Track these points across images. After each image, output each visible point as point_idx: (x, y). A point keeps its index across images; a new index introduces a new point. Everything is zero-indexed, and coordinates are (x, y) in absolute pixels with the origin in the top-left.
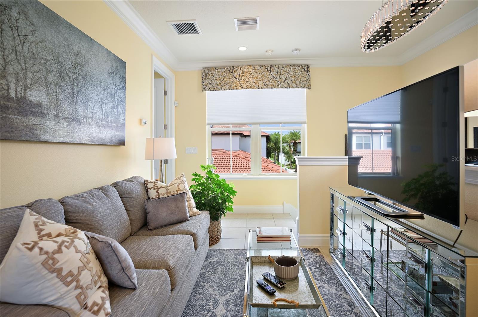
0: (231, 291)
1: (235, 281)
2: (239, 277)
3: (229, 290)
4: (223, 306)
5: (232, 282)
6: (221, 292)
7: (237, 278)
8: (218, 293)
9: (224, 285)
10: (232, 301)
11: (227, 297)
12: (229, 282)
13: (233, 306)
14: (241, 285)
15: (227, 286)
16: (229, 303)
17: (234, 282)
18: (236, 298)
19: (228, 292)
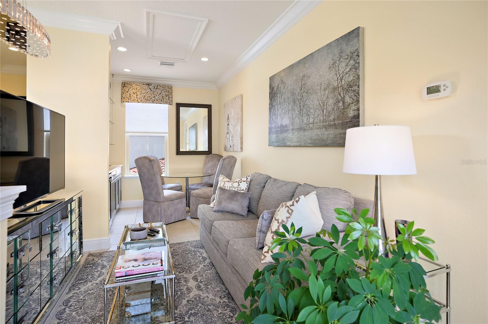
0: (190, 301)
1: (189, 313)
2: (187, 319)
3: (193, 301)
4: (191, 288)
5: (193, 310)
6: (199, 298)
7: (189, 318)
8: (202, 296)
9: (200, 304)
10: (185, 292)
11: (192, 295)
12: (196, 309)
13: (183, 289)
14: (182, 310)
15: (197, 305)
16: (187, 290)
17: (190, 311)
18: (183, 296)
19: (193, 299)
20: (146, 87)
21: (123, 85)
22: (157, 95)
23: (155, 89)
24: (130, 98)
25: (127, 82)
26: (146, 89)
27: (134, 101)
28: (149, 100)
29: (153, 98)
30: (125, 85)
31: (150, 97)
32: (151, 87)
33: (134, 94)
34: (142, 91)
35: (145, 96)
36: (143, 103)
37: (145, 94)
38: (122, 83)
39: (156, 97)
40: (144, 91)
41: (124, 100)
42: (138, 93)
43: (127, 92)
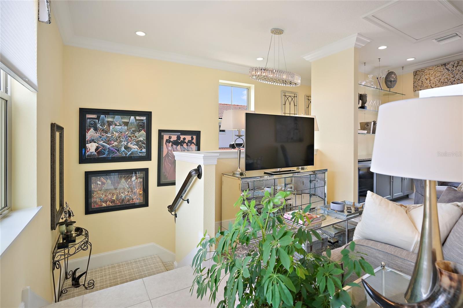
20: (441, 69)
21: (415, 74)
22: (457, 74)
23: (454, 67)
24: (422, 86)
25: (417, 70)
26: (442, 71)
27: (427, 88)
28: (446, 82)
29: (451, 78)
30: (416, 73)
31: (447, 78)
32: (447, 67)
33: (427, 80)
34: (436, 75)
35: (440, 79)
36: (439, 87)
37: (440, 77)
38: (414, 72)
39: (457, 77)
40: (438, 74)
41: (416, 89)
42: (431, 78)
43: (419, 80)
